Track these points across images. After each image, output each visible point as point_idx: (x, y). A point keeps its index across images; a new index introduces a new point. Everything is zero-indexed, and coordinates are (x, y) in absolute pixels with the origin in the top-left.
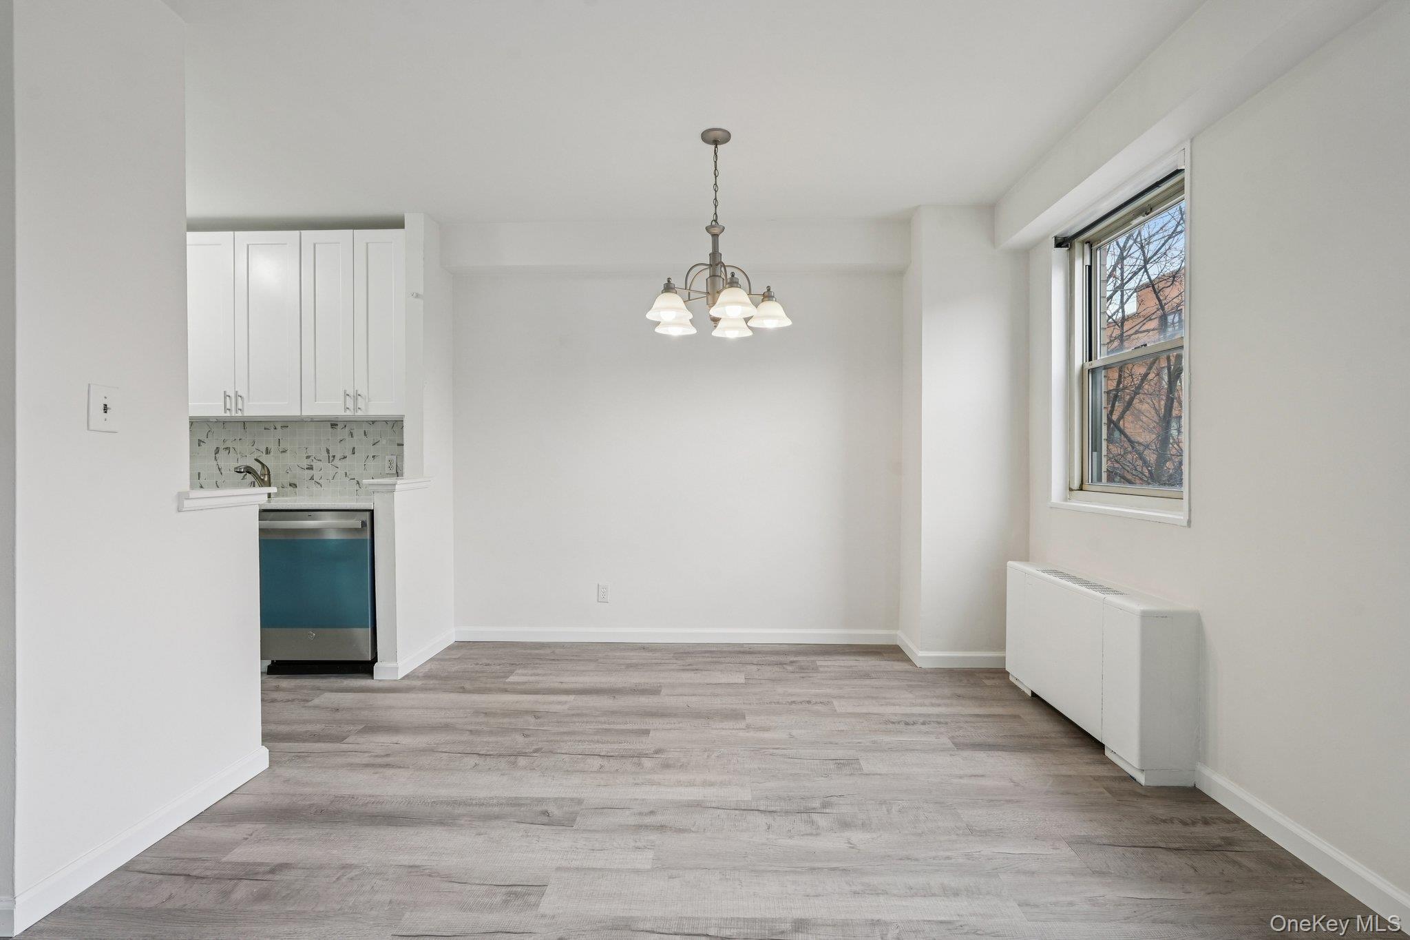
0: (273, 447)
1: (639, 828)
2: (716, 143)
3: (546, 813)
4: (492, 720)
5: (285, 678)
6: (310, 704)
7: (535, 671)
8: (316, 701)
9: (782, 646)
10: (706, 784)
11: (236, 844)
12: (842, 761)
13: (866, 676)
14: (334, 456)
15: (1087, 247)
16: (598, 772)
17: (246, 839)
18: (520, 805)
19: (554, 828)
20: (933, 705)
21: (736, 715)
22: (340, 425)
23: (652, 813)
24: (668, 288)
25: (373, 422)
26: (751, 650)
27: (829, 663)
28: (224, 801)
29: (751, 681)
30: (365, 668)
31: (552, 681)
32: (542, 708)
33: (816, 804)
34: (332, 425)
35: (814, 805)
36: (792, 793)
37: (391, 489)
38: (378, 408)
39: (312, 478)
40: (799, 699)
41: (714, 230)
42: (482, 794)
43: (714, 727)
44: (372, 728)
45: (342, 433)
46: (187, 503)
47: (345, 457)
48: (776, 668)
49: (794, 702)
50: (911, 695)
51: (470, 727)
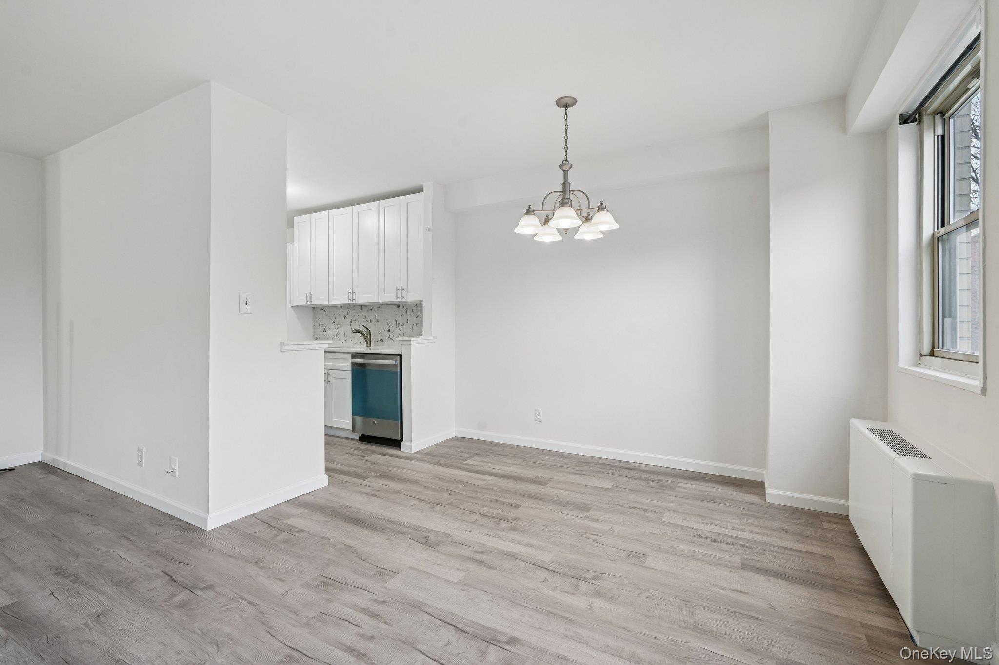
0: (373, 319)
1: (469, 559)
2: (566, 107)
3: (427, 538)
4: (440, 483)
5: (365, 444)
6: (365, 458)
7: (484, 460)
8: (368, 458)
9: (662, 468)
10: (530, 545)
11: (293, 516)
12: (634, 554)
13: (713, 500)
14: (399, 324)
15: (938, 118)
16: (473, 523)
17: (298, 515)
18: (418, 530)
19: (425, 546)
20: (752, 532)
21: (585, 508)
22: (402, 307)
23: (482, 553)
24: (529, 212)
25: (416, 304)
26: (635, 467)
27: (689, 486)
28: (303, 497)
29: (615, 488)
30: (396, 443)
31: (488, 468)
32: (470, 481)
33: (589, 576)
34: (398, 306)
35: (587, 576)
36: (579, 565)
37: (409, 343)
38: (411, 297)
39: (389, 337)
40: (639, 506)
41: (565, 168)
42: (405, 520)
43: (563, 512)
44: (383, 476)
45: (402, 311)
46: (284, 348)
47: (404, 325)
48: (642, 483)
49: (634, 508)
50: (738, 521)
51: (426, 484)
